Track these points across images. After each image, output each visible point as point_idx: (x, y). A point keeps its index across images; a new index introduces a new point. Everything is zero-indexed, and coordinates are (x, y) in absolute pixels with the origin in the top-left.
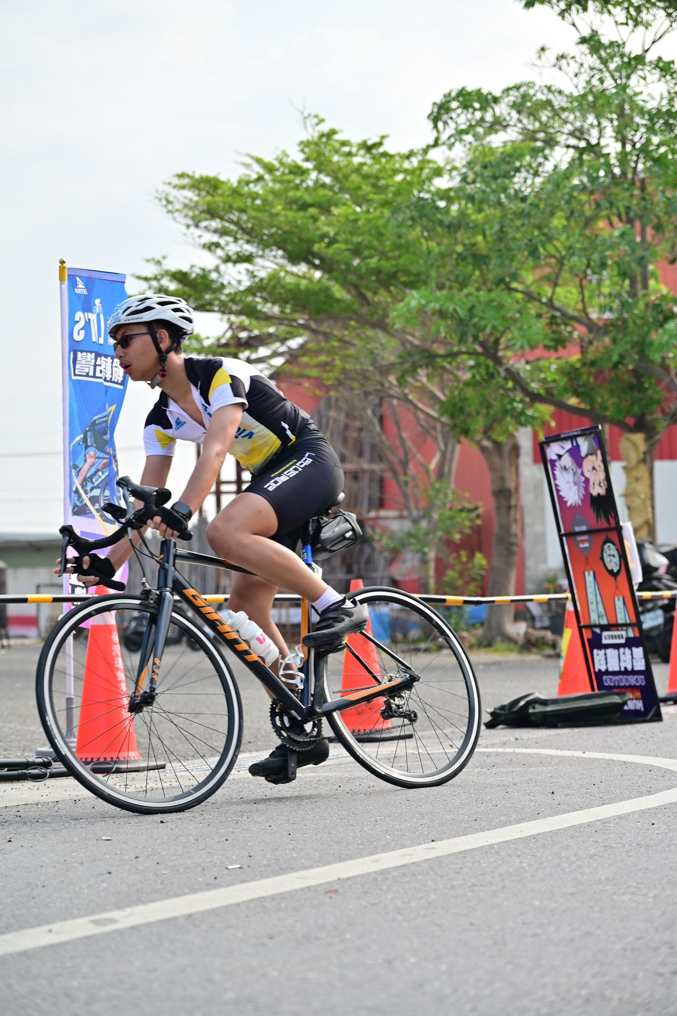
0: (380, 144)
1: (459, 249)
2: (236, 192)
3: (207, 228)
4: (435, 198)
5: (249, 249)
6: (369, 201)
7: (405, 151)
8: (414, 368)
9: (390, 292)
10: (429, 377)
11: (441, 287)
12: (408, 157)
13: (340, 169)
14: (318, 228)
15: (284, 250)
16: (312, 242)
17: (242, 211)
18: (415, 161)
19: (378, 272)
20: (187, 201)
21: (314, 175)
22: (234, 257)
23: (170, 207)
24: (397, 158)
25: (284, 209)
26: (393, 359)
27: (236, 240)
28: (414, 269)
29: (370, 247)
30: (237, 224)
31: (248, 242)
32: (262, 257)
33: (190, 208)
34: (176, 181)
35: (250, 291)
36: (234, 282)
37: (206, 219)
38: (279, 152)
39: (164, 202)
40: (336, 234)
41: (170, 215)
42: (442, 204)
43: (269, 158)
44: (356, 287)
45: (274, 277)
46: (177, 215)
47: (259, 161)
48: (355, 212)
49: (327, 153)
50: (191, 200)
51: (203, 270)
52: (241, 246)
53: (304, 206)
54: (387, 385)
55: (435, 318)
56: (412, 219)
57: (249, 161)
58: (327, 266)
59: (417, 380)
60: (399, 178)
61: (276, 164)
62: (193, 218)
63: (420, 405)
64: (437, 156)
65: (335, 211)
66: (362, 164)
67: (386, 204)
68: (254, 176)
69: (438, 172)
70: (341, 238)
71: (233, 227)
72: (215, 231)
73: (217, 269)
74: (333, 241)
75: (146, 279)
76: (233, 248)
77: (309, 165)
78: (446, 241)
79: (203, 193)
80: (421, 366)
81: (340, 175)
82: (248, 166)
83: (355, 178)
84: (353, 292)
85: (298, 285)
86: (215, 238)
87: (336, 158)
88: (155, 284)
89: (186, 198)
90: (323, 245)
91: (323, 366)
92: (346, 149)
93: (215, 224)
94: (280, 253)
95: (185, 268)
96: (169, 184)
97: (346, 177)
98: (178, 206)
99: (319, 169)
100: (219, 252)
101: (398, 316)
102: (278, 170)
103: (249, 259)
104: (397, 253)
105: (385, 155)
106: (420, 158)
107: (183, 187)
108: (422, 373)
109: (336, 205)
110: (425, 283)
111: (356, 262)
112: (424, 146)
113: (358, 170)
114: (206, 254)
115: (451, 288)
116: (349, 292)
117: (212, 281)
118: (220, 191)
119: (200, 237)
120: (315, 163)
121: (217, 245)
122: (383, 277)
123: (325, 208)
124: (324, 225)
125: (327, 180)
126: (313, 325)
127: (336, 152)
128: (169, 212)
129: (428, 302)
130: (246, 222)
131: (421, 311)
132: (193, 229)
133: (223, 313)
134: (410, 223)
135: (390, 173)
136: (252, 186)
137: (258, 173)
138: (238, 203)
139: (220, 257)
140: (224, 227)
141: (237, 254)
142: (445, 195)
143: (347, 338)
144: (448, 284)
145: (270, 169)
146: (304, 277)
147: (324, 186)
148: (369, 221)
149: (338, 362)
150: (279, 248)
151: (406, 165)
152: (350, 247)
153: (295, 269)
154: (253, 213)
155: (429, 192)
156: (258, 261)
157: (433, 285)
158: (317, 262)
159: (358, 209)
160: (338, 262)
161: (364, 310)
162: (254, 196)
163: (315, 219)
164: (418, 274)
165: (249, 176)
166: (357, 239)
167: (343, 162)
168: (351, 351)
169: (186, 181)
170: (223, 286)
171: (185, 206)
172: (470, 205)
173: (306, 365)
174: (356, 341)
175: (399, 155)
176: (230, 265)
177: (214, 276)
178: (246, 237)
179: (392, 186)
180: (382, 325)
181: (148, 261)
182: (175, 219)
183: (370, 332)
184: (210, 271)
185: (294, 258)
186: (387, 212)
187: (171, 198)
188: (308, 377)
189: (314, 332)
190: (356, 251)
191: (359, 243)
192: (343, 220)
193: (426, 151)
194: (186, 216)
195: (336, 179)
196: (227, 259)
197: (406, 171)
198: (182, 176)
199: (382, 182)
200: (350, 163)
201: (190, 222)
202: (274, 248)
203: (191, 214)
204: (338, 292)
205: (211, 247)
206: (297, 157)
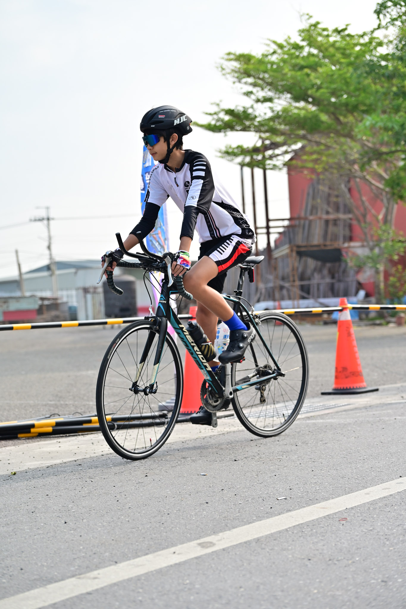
0: (345, 29)
1: (395, 89)
2: (261, 62)
3: (246, 83)
4: (380, 60)
5: (270, 94)
6: (340, 63)
7: (361, 33)
8: (370, 160)
9: (354, 116)
10: (378, 165)
11: (384, 112)
12: (362, 36)
13: (322, 45)
14: (311, 81)
15: (291, 93)
16: (307, 89)
17: (265, 72)
18: (366, 39)
19: (346, 105)
20: (233, 68)
21: (307, 49)
22: (262, 99)
23: (224, 72)
24: (356, 37)
25: (290, 70)
26: (357, 156)
27: (263, 89)
28: (368, 102)
29: (341, 90)
30: (263, 79)
31: (269, 90)
32: (279, 98)
33: (236, 72)
34: (226, 57)
35: (272, 119)
36: (262, 114)
37: (244, 77)
38: (286, 37)
39: (220, 69)
40: (321, 83)
41: (223, 77)
42: (383, 63)
43: (281, 41)
44: (334, 114)
45: (285, 110)
46: (228, 76)
47: (275, 42)
48: (332, 70)
49: (314, 35)
50: (236, 67)
51: (244, 107)
52: (266, 92)
53: (302, 68)
54: (353, 170)
55: (382, 131)
56: (366, 72)
57: (268, 42)
58: (316, 102)
59: (371, 167)
60: (358, 48)
61: (285, 44)
62: (237, 77)
63: (373, 182)
64: (379, 34)
65: (320, 70)
66: (335, 42)
67: (350, 64)
68: (272, 51)
69: (380, 44)
70: (325, 85)
71: (260, 82)
72: (251, 84)
73: (252, 107)
74: (319, 88)
75: (210, 114)
76: (261, 94)
77: (304, 43)
78: (386, 85)
79: (243, 63)
80: (374, 160)
81: (323, 49)
82: (268, 45)
83: (332, 50)
84: (333, 117)
85: (299, 115)
86: (250, 88)
87: (320, 39)
88: (215, 117)
89: (233, 66)
90: (314, 90)
91: (316, 161)
92: (325, 33)
93: (250, 80)
94: (289, 96)
95: (232, 108)
96: (223, 58)
97: (326, 49)
98: (228, 71)
99: (310, 45)
100: (253, 97)
101: (359, 132)
102: (285, 47)
103: (270, 100)
104: (357, 93)
105: (349, 35)
106: (370, 36)
107: (231, 60)
108: (374, 163)
109: (321, 66)
110: (375, 110)
111: (333, 100)
112: (372, 29)
113: (333, 45)
114: (245, 98)
115: (390, 112)
116: (329, 116)
117: (249, 114)
118: (252, 61)
119: (241, 88)
120: (308, 42)
121: (251, 93)
122: (350, 108)
123: (314, 67)
124: (315, 79)
125: (315, 51)
126: (309, 137)
127: (320, 35)
128: (224, 75)
129: (377, 122)
130: (268, 78)
131: (372, 127)
132: (237, 84)
133: (256, 132)
134: (365, 75)
135: (352, 46)
136: (269, 57)
137: (274, 49)
138: (262, 68)
139: (254, 100)
140: (255, 82)
141: (264, 97)
142: (385, 57)
143: (329, 144)
144: (388, 110)
145: (281, 46)
146: (303, 109)
147: (313, 55)
148: (340, 75)
149: (324, 158)
150: (288, 92)
151: (362, 41)
152: (329, 90)
153: (297, 105)
154: (272, 73)
155: (375, 56)
156: (276, 101)
157: (379, 111)
158: (310, 100)
159: (333, 68)
160: (323, 100)
161: (339, 128)
162: (272, 63)
163: (308, 75)
164: (370, 105)
165: (268, 51)
166: (333, 86)
167: (325, 41)
168: (331, 151)
169: (232, 57)
170: (256, 117)
171: (233, 71)
172: (400, 63)
173: (305, 161)
174: (335, 146)
175: (357, 35)
176: (260, 104)
177: (250, 111)
178: (269, 87)
179: (354, 54)
180: (350, 135)
181: (212, 104)
182: (227, 79)
183: (343, 140)
184: (248, 108)
185: (297, 99)
186: (351, 69)
187: (224, 67)
188: (307, 168)
189: (310, 141)
190: (333, 93)
191: (335, 89)
192: (325, 75)
193: (372, 32)
194: (234, 77)
195: (320, 51)
196: (258, 101)
197: (361, 45)
198: (229, 54)
199: (348, 52)
200: (328, 41)
201: (236, 80)
202: (285, 93)
203: (236, 75)
204: (324, 117)
205: (248, 94)
206: (297, 39)
